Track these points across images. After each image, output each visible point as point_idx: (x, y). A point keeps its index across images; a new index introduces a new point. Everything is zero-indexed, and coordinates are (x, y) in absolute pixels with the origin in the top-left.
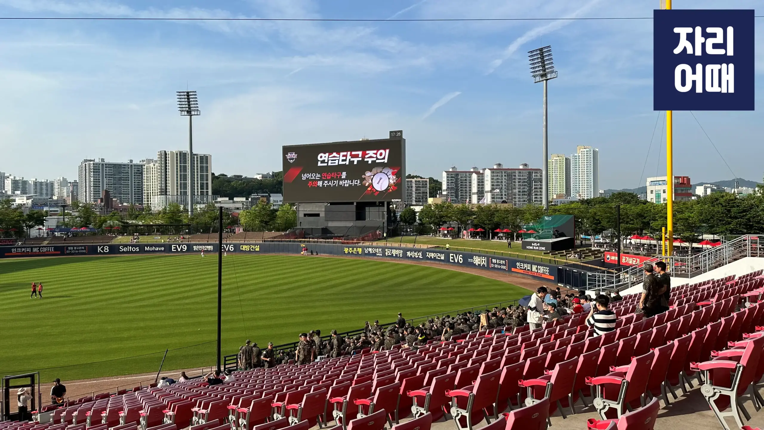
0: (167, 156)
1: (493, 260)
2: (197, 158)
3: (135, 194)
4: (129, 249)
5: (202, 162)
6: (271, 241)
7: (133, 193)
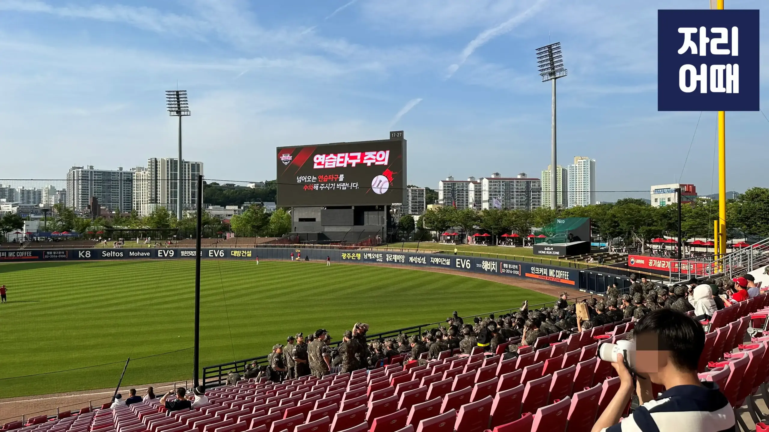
0: (158, 163)
1: (504, 265)
2: (189, 165)
3: (124, 202)
4: (113, 254)
5: (193, 170)
6: (264, 246)
7: (123, 201)
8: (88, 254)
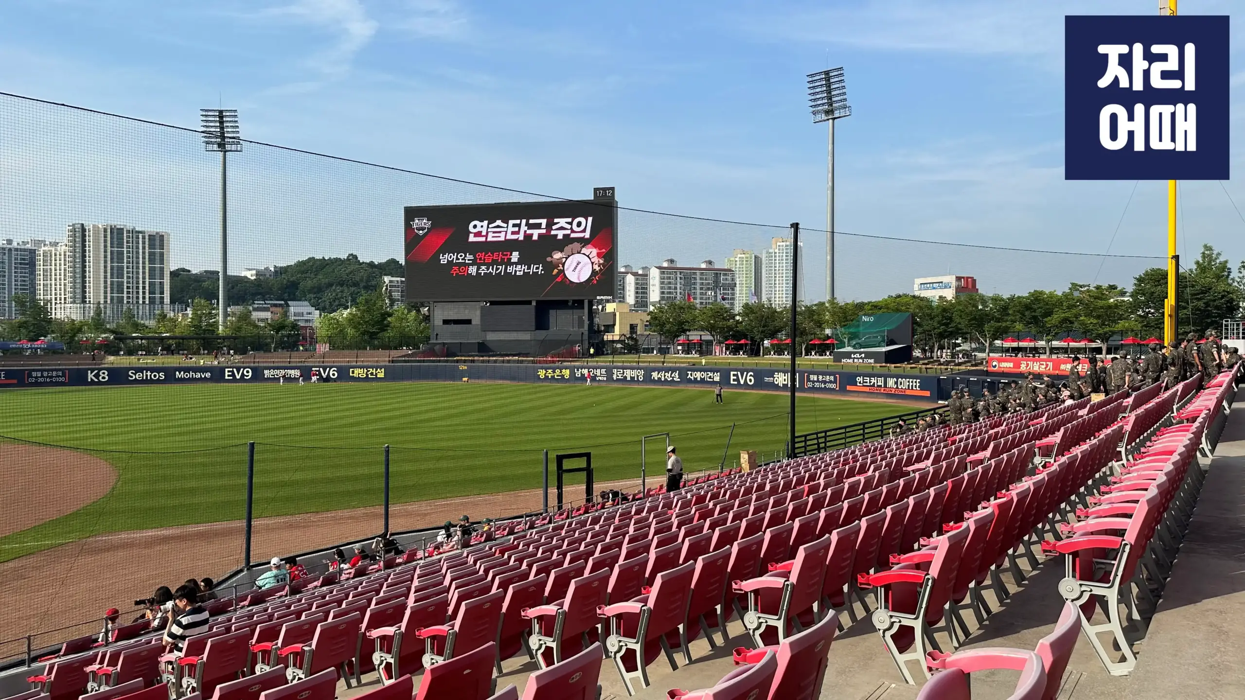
0: (87, 233)
1: (811, 376)
2: (144, 238)
4: (147, 375)
5: (152, 246)
6: (405, 361)
8: (104, 376)
